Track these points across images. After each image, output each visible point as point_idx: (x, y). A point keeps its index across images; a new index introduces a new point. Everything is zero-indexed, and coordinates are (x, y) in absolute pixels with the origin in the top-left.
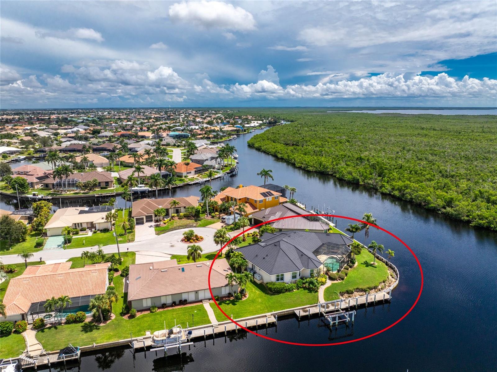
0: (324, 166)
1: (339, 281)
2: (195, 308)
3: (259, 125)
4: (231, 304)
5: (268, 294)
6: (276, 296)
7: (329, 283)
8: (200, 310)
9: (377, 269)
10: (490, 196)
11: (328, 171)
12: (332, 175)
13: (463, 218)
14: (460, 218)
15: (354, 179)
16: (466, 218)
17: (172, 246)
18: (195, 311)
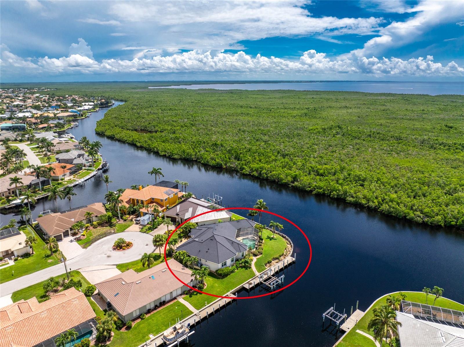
0: (188, 154)
1: (260, 256)
2: (174, 305)
3: (92, 108)
4: (198, 294)
5: (219, 278)
6: (226, 278)
7: (255, 259)
8: (179, 306)
9: (277, 240)
10: (318, 170)
11: (192, 158)
12: (196, 161)
13: (307, 189)
14: (305, 189)
15: (218, 164)
16: (309, 189)
17: (108, 257)
18: (176, 308)
